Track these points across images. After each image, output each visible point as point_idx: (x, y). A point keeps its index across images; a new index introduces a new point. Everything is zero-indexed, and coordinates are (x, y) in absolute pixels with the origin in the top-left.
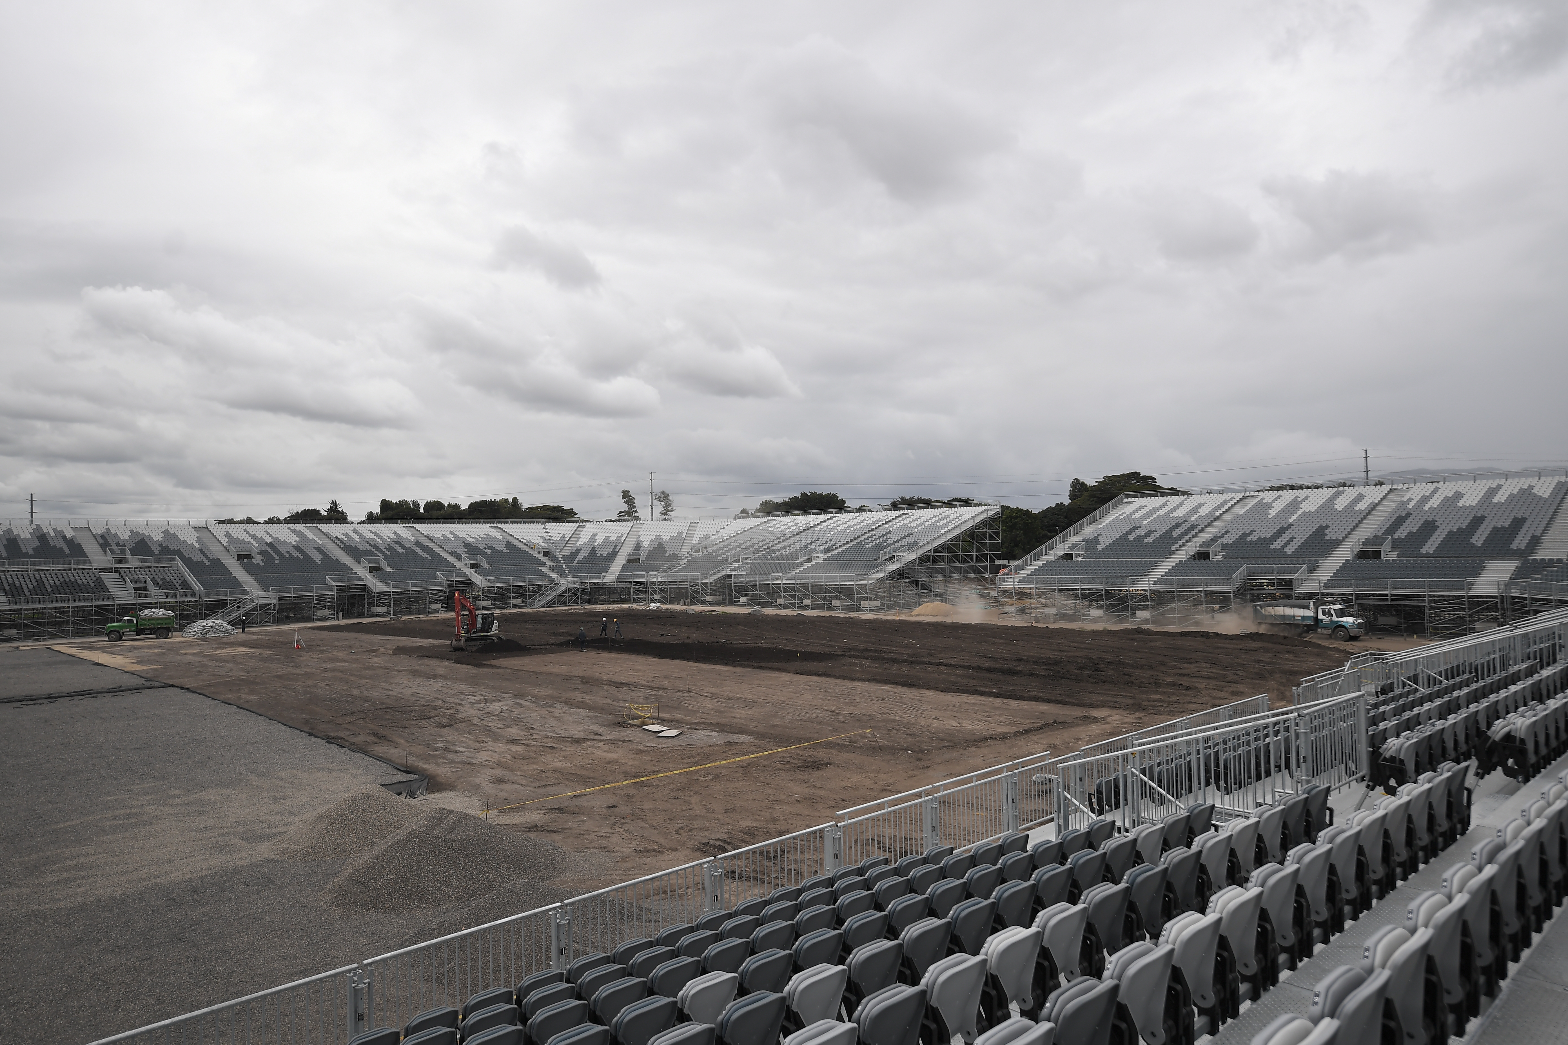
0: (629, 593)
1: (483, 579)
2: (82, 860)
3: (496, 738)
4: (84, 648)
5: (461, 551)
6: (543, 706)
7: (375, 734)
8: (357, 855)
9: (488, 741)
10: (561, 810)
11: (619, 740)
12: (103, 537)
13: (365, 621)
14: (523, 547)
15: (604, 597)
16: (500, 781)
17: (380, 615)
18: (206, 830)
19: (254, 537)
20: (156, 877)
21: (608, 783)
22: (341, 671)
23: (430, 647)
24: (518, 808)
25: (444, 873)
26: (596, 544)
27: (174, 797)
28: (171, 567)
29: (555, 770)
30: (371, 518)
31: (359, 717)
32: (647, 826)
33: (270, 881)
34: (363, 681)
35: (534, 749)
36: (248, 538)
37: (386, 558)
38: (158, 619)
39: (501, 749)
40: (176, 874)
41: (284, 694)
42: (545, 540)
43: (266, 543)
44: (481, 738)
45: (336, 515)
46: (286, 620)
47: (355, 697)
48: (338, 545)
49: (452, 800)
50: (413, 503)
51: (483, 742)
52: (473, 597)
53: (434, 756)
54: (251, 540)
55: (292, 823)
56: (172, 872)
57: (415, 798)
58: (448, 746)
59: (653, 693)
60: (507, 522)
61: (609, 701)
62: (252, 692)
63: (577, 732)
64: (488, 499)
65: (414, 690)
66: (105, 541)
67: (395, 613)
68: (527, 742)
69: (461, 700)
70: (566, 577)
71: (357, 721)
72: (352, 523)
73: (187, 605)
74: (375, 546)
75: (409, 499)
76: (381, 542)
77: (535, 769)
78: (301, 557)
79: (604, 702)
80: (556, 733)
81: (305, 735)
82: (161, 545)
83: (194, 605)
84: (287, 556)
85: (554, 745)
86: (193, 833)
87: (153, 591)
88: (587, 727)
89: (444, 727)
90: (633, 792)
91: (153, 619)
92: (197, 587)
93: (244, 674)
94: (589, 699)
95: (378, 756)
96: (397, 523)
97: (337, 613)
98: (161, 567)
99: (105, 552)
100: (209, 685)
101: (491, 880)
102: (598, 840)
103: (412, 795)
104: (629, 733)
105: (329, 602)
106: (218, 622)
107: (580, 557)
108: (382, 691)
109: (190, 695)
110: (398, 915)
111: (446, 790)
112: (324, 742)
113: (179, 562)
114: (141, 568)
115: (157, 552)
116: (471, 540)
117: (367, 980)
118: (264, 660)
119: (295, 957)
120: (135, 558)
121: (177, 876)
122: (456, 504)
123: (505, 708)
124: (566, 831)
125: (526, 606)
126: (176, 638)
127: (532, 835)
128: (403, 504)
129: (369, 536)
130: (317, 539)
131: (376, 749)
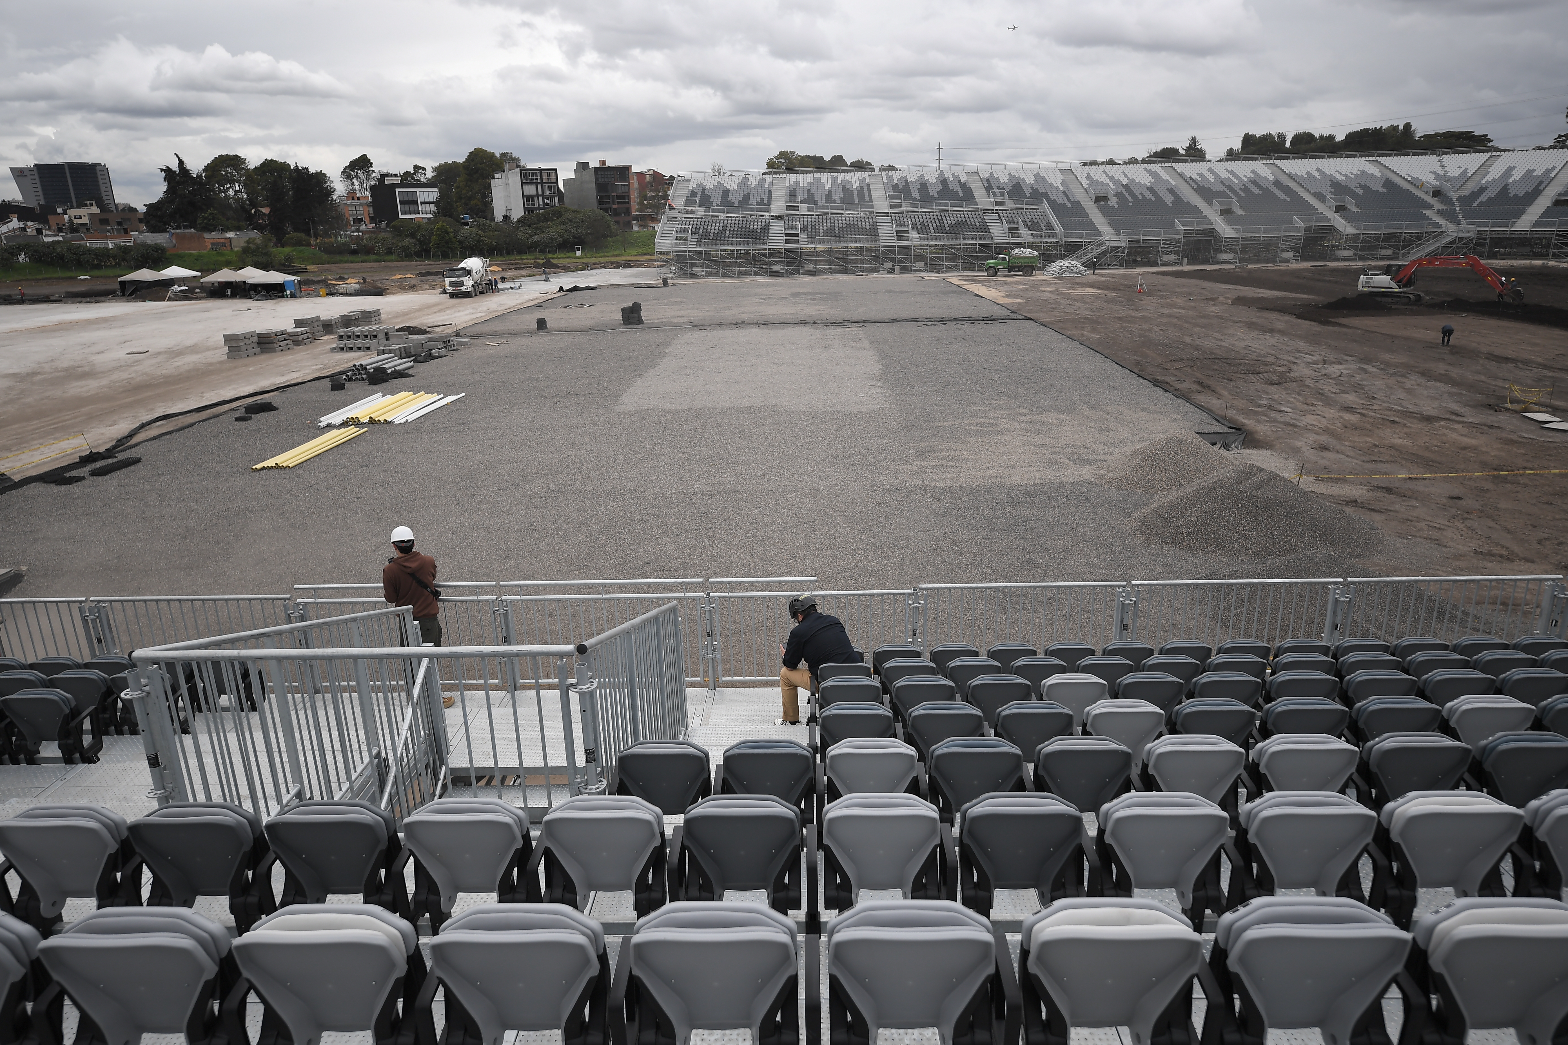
0: (1548, 246)
1: (1348, 225)
2: (953, 453)
3: (1328, 402)
4: (969, 281)
5: (1327, 191)
6: (1392, 375)
7: (1200, 383)
8: (1164, 493)
9: (1318, 405)
10: (1389, 490)
11: (1485, 425)
12: (988, 180)
13: (1209, 268)
14: (1405, 186)
15: (1508, 250)
16: (1324, 448)
17: (1225, 262)
18: (1042, 447)
19: (1111, 178)
20: (1002, 477)
21: (1457, 471)
22: (1177, 318)
23: (1272, 299)
24: (1339, 479)
25: (1245, 527)
26: (1511, 181)
27: (1022, 415)
28: (1038, 209)
29: (1392, 447)
30: (1231, 156)
31: (1187, 364)
32: (1498, 527)
33: (1087, 500)
34: (1197, 330)
35: (1371, 420)
36: (1106, 180)
37: (1240, 200)
38: (1025, 258)
39: (1331, 416)
40: (1016, 478)
41: (1121, 335)
42: (1437, 176)
43: (1123, 185)
44: (1311, 400)
45: (1194, 153)
46: (1132, 263)
47: (1186, 344)
48: (1191, 186)
49: (1266, 458)
50: (1278, 137)
51: (1312, 405)
52: (1333, 246)
53: (1256, 413)
54: (1109, 182)
55: (1112, 454)
56: (1013, 476)
57: (1228, 450)
58: (1273, 404)
59: (1550, 374)
60: (1390, 155)
61: (1483, 378)
62: (1094, 330)
63: (1429, 408)
64: (1371, 126)
65: (1247, 343)
66: (989, 185)
67: (1242, 260)
68: (1364, 412)
69: (1296, 358)
70: (1458, 223)
71: (1185, 368)
72: (1210, 161)
73: (1049, 246)
74: (1229, 187)
75: (1274, 132)
76: (1236, 182)
77: (1366, 442)
78: (1154, 199)
79: (1476, 378)
80: (1402, 406)
81: (1134, 375)
82: (1032, 188)
83: (1055, 246)
84: (1141, 198)
85: (1396, 419)
86: (1033, 448)
87: (1023, 231)
88: (1444, 405)
89: (1272, 384)
90: (1488, 485)
91: (1021, 258)
92: (1059, 228)
93: (1089, 313)
94: (1455, 372)
95: (1199, 405)
96: (1256, 159)
97: (1182, 259)
98: (1031, 209)
99: (989, 195)
100: (1060, 321)
101: (1293, 544)
102: (1429, 530)
103: (1226, 447)
104: (1502, 418)
105: (1176, 247)
106: (1073, 262)
107: (1483, 198)
108: (1214, 341)
109: (1043, 328)
110: (1194, 555)
111: (1262, 447)
112: (1151, 384)
113: (1046, 204)
114: (1016, 209)
115: (1028, 195)
116: (1340, 178)
117: (1134, 599)
118: (1108, 301)
119: (1099, 568)
120: (1011, 200)
121: (1017, 480)
122: (1330, 135)
123: (1345, 372)
124: (1391, 513)
125: (1397, 259)
126: (1038, 276)
127: (1349, 510)
128: (1267, 138)
129: (1224, 175)
130: (1171, 180)
131: (1198, 397)
